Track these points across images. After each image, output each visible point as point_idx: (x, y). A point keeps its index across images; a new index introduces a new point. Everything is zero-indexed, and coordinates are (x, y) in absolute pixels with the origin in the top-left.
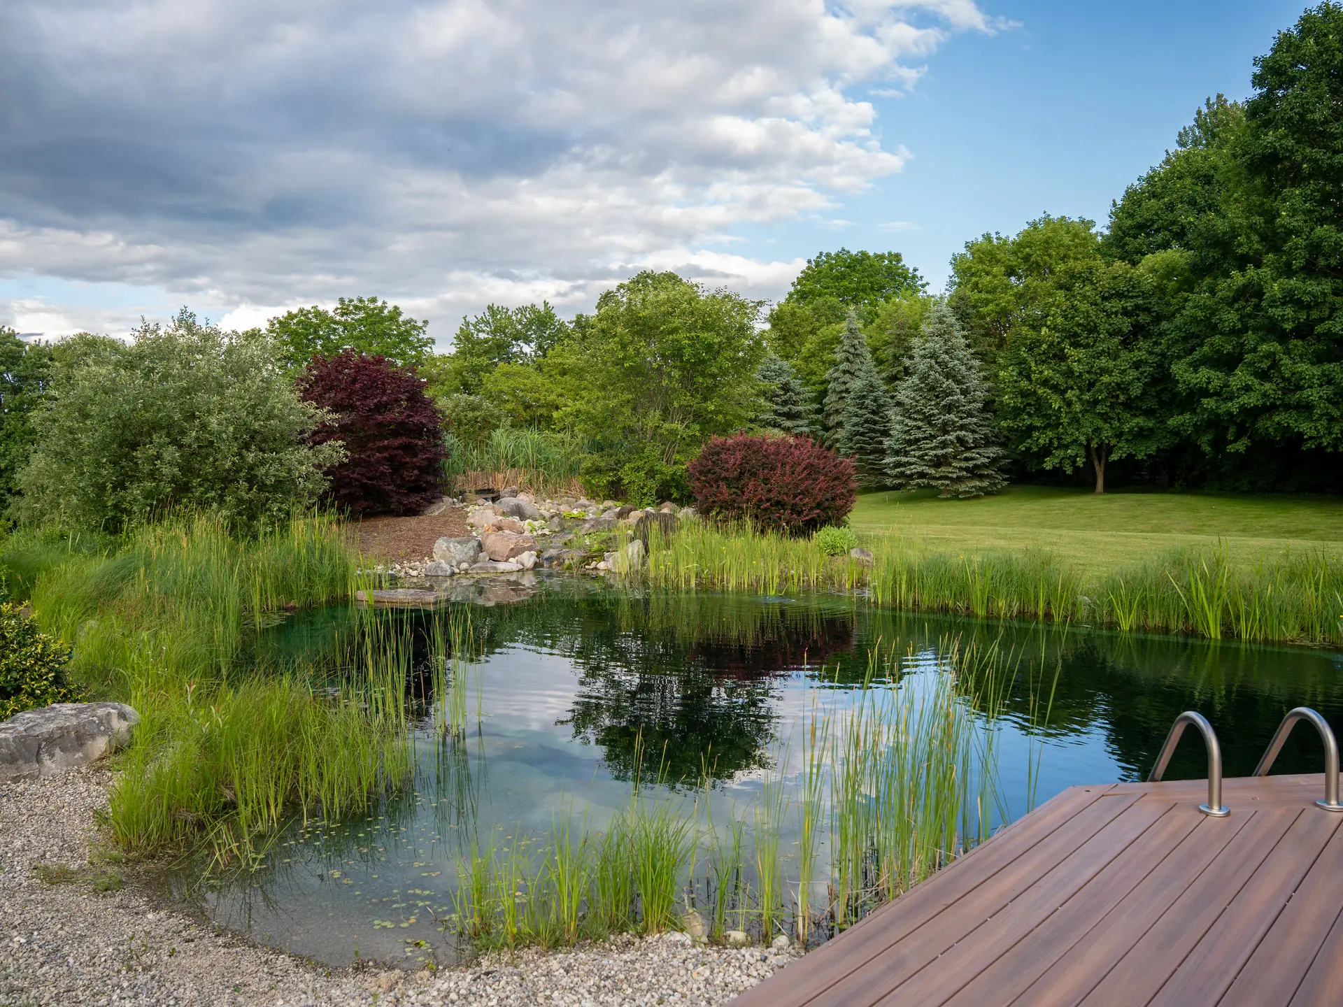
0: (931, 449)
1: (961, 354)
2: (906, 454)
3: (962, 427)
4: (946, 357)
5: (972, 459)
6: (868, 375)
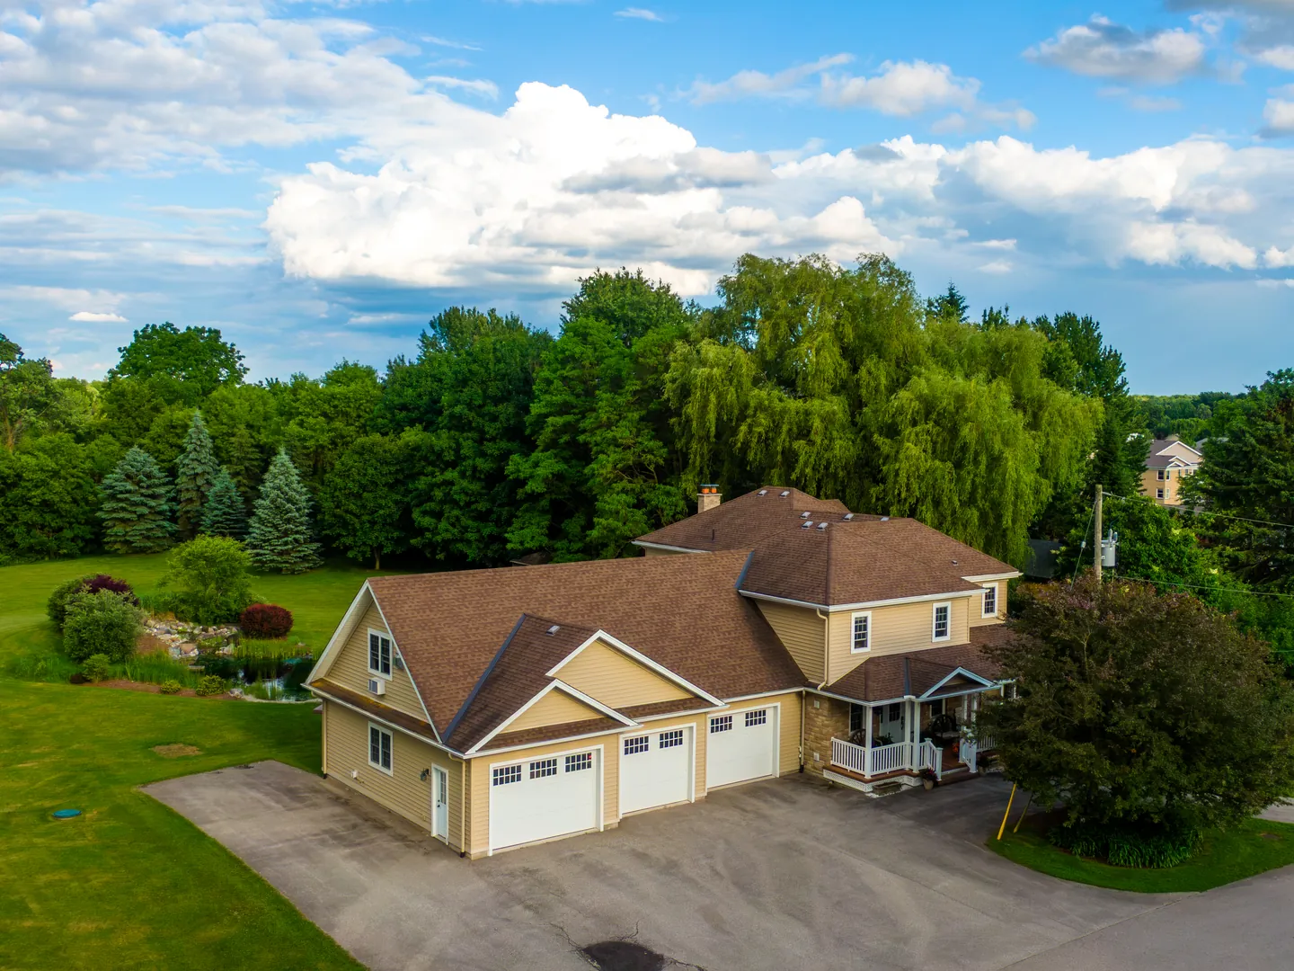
0: (280, 545)
1: (295, 486)
2: (262, 548)
3: (297, 532)
4: (287, 489)
5: (303, 551)
6: (223, 481)
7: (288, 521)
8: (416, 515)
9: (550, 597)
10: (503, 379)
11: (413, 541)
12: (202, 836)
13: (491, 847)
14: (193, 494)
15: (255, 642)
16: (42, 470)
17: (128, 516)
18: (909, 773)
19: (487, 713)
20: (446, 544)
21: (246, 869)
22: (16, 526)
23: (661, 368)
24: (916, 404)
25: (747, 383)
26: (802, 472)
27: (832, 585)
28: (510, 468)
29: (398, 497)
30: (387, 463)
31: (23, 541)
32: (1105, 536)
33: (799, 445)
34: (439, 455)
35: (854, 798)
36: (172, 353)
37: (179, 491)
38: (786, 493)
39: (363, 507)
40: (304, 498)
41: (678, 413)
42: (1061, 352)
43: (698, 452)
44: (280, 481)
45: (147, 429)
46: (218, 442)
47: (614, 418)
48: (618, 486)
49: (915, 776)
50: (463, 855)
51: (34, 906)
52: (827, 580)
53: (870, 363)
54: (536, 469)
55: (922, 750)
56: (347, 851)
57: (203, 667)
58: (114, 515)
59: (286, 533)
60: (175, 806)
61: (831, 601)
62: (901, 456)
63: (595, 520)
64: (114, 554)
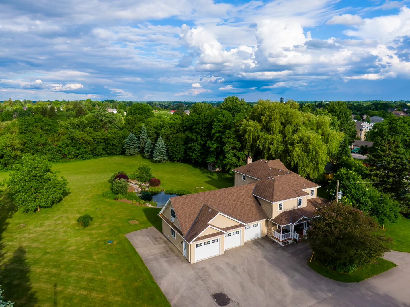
0: (160, 157)
1: (163, 144)
3: (164, 154)
5: (165, 158)
6: (149, 141)
7: (162, 152)
8: (188, 152)
9: (210, 199)
10: (206, 123)
11: (188, 157)
12: (136, 253)
13: (196, 260)
14: (143, 143)
15: (153, 188)
16: (112, 137)
17: (130, 148)
18: (291, 239)
19: (195, 232)
20: (194, 159)
21: (144, 264)
22: (108, 149)
23: (240, 126)
24: (298, 139)
25: (259, 130)
26: (272, 153)
27: (274, 196)
28: (208, 144)
29: (185, 147)
30: (182, 140)
31: (109, 152)
32: (339, 191)
33: (271, 146)
34: (193, 139)
35: (278, 246)
36: (139, 110)
37: (140, 142)
38: (266, 162)
39: (177, 149)
40: (165, 147)
41: (243, 136)
42: (335, 119)
43: (248, 145)
44: (160, 144)
45: (134, 127)
46: (148, 131)
47: (229, 136)
48: (230, 152)
49: (292, 240)
50: (189, 262)
51: (101, 272)
52: (273, 195)
53: (288, 126)
54: (214, 146)
55: (294, 234)
56: (165, 259)
57: (141, 195)
58: (127, 148)
59: (161, 155)
60: (131, 241)
61: (273, 201)
62: (294, 151)
63: (225, 159)
64: (127, 156)
